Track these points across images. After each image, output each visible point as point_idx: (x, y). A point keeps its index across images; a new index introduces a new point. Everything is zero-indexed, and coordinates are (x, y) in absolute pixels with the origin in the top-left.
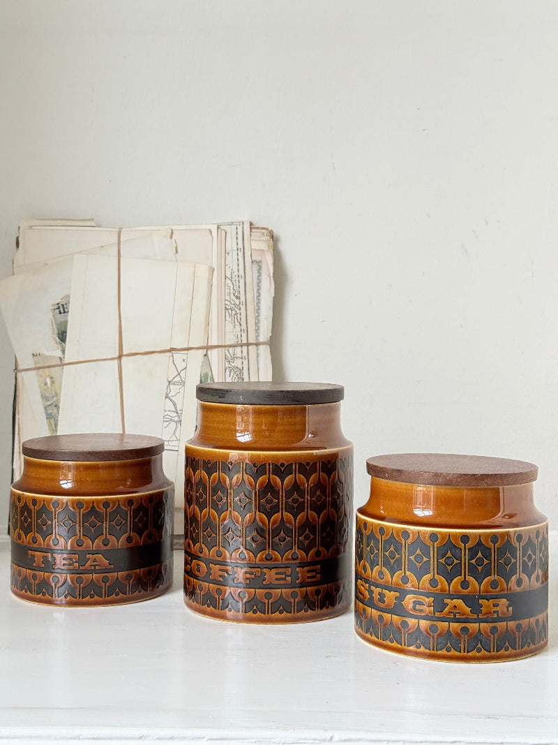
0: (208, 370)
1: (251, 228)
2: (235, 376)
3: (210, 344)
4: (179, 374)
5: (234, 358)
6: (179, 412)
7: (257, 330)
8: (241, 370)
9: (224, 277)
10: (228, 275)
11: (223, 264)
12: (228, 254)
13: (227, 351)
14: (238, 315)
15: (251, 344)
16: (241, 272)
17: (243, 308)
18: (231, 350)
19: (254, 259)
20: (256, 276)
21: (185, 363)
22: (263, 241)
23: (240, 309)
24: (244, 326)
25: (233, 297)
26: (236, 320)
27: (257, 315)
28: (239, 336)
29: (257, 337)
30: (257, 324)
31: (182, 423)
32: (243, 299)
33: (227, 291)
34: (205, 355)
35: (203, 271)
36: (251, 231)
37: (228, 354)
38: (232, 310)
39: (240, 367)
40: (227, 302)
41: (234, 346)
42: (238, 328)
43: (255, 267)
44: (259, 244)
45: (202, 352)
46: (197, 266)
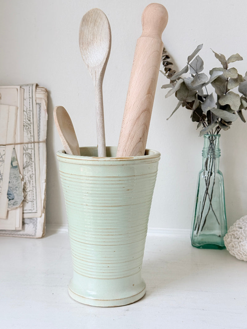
0: (15, 156)
1: (36, 88)
2: (28, 157)
3: (16, 143)
4: (2, 157)
5: (27, 149)
6: (2, 174)
7: (39, 136)
8: (31, 155)
9: (23, 111)
10: (25, 110)
11: (23, 105)
12: (25, 100)
13: (24, 146)
14: (30, 129)
15: (36, 142)
16: (31, 109)
17: (32, 125)
18: (26, 145)
19: (37, 102)
20: (38, 110)
21: (4, 152)
22: (42, 94)
23: (30, 126)
24: (32, 134)
25: (27, 120)
26: (28, 131)
27: (38, 128)
28: (30, 139)
29: (39, 139)
30: (39, 133)
31: (3, 179)
32: (32, 121)
33: (24, 117)
34: (14, 149)
35: (13, 109)
36: (36, 89)
37: (25, 147)
38: (26, 126)
39: (30, 153)
40: (24, 123)
41: (27, 143)
42: (29, 135)
43: (38, 106)
44: (40, 96)
45: (12, 146)
46: (10, 106)
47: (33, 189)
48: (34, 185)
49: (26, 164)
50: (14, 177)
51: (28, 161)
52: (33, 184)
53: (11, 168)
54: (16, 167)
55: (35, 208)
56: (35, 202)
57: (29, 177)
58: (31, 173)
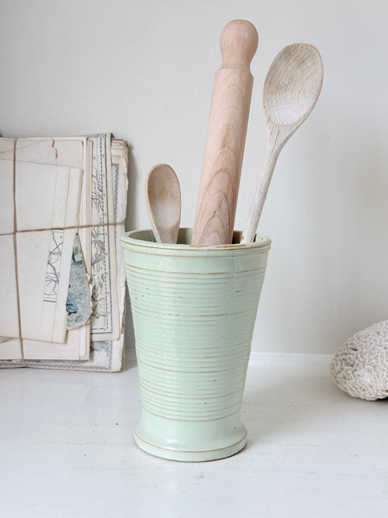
0: (78, 245)
1: (111, 140)
2: (99, 247)
3: (80, 225)
4: (57, 247)
5: (98, 234)
6: (57, 274)
7: (115, 214)
8: (103, 243)
9: (91, 176)
10: (94, 174)
11: (91, 166)
12: (95, 158)
13: (93, 230)
14: (101, 203)
15: (111, 224)
16: (104, 172)
17: (105, 198)
18: (96, 228)
19: (113, 162)
20: (114, 174)
21: (62, 239)
22: (120, 149)
23: (102, 199)
24: (105, 211)
25: (97, 190)
26: (100, 207)
27: (115, 203)
28: (102, 219)
29: (115, 219)
30: (115, 209)
31: (59, 282)
32: (104, 191)
33: (93, 186)
34: (77, 234)
35: (76, 173)
36: (111, 142)
37: (93, 231)
38: (96, 200)
39: (102, 240)
40: (93, 194)
41: (98, 226)
42: (101, 212)
43: (114, 168)
44: (117, 152)
45: (74, 231)
46: (71, 169)
47: (106, 297)
48: (108, 290)
49: (96, 257)
50: (77, 278)
51: (99, 253)
52: (106, 289)
53: (72, 264)
54: (81, 262)
55: (109, 325)
56: (109, 316)
57: (100, 278)
58: (103, 271)
